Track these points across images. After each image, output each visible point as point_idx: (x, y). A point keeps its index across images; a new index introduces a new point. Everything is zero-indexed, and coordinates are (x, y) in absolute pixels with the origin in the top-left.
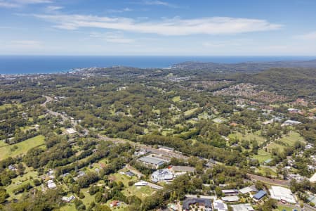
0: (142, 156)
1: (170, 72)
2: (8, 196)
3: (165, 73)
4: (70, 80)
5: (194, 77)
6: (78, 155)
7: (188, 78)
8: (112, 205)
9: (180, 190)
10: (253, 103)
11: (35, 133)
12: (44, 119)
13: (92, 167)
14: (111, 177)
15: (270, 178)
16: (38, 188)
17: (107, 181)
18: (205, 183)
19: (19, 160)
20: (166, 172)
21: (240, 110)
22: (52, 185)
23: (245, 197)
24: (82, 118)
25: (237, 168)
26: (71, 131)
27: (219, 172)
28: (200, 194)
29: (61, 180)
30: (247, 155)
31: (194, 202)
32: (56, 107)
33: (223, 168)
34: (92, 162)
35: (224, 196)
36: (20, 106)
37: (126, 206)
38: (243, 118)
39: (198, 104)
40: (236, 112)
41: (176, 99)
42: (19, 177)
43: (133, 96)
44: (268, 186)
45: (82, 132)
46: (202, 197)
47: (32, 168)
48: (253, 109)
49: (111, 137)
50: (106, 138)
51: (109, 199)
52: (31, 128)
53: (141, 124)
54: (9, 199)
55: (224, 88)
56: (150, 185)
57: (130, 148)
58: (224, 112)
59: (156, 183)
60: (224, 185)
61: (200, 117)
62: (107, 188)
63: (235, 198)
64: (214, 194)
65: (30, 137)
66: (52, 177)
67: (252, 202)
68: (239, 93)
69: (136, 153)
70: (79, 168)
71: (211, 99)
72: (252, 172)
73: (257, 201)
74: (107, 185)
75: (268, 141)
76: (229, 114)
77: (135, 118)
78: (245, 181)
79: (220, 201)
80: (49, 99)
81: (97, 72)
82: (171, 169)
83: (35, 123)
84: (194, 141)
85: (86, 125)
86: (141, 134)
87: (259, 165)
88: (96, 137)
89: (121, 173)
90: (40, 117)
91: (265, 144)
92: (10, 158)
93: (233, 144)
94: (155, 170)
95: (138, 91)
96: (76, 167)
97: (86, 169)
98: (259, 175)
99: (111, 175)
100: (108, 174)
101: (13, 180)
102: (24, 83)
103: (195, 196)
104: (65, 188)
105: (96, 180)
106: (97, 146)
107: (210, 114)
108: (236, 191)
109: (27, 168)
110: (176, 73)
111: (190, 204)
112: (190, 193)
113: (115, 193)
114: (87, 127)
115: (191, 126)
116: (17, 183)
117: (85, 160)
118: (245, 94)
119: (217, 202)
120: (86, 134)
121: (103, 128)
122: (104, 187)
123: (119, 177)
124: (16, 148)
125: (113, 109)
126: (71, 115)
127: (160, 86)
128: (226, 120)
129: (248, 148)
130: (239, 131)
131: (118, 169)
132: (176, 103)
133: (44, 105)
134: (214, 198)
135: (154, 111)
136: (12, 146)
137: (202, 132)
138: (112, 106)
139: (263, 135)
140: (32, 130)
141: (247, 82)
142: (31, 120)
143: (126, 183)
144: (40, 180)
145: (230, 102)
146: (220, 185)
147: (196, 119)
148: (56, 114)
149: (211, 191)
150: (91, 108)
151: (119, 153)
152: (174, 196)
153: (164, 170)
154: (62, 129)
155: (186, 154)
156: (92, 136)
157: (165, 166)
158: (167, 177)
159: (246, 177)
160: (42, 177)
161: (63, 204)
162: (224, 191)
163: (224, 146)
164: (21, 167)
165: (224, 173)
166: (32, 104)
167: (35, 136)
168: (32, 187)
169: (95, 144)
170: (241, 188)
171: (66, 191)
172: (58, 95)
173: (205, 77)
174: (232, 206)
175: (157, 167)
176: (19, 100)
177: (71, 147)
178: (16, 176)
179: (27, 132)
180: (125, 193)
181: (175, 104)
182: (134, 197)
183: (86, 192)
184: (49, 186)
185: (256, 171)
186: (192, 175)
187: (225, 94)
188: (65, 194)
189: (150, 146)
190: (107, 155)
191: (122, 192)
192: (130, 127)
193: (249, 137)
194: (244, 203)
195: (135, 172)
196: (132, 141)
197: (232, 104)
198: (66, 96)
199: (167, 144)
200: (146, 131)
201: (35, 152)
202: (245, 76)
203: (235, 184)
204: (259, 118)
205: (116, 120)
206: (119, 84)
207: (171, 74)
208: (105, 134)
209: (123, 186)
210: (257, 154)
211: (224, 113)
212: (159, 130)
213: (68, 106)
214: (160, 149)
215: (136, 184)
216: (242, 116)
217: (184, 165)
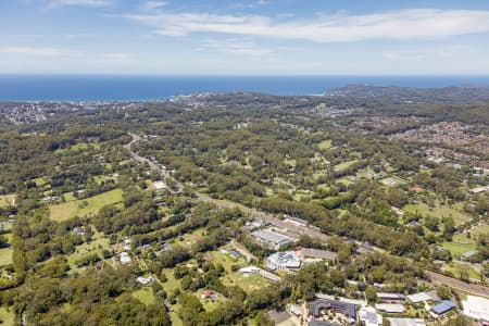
0: (256, 229)
1: (320, 101)
2: (68, 269)
3: (312, 103)
4: (169, 112)
5: (361, 110)
6: (164, 220)
7: (349, 111)
8: (203, 296)
9: (308, 286)
10: (457, 156)
11: (112, 185)
12: (126, 166)
13: (182, 240)
14: (208, 256)
15: (468, 282)
16: (107, 261)
17: (201, 261)
18: (350, 278)
19: (88, 221)
20: (291, 257)
21: (432, 166)
22: (125, 259)
23: (416, 308)
24: (177, 168)
25: (410, 261)
26: (160, 185)
27: (375, 263)
28: (340, 295)
29: (139, 253)
30: (432, 241)
31: (329, 305)
32: (145, 150)
33: (384, 258)
34: (183, 232)
35: (380, 302)
36: (97, 147)
37: (223, 299)
38: (437, 180)
39: (360, 154)
40: (423, 169)
41: (325, 145)
42: (85, 245)
43: (257, 137)
44: (460, 295)
45: (173, 188)
46: (342, 299)
47: (102, 234)
48: (457, 166)
49: (215, 197)
50: (207, 199)
51: (200, 287)
52: (108, 178)
53: (265, 181)
54: (70, 273)
55: (409, 128)
56: (263, 272)
57: (240, 216)
58: (403, 168)
59: (272, 271)
60: (382, 285)
61: (359, 175)
62: (200, 271)
63: (399, 308)
64: (362, 297)
65: (106, 191)
66: (127, 248)
67: (426, 318)
68: (436, 139)
69: (248, 223)
70: (164, 239)
71: (382, 146)
72: (436, 270)
73: (436, 316)
74: (200, 267)
75: (475, 221)
76: (410, 173)
77: (255, 171)
78: (420, 283)
79: (371, 309)
80: (136, 138)
81: (208, 100)
82: (299, 253)
83: (114, 171)
84: (343, 212)
85: (181, 178)
86: (261, 195)
87: (451, 259)
88: (193, 196)
89: (223, 251)
90: (121, 163)
91: (468, 225)
92: (77, 218)
93: (410, 221)
94: (273, 252)
95: (265, 131)
96: (160, 238)
97: (173, 242)
98: (448, 275)
99: (208, 253)
100: (203, 251)
101: (77, 247)
102: (106, 114)
103: (332, 298)
104: (143, 265)
105: (187, 258)
106: (192, 210)
107: (377, 171)
108: (402, 296)
109: (96, 233)
110: (330, 102)
111: (321, 309)
112: (324, 292)
113: (210, 279)
114: (183, 181)
115: (343, 189)
116: (82, 251)
117: (173, 229)
118: (447, 141)
119: (365, 309)
120: (180, 190)
121: (205, 183)
122: (196, 270)
123: (220, 256)
124: (86, 204)
125: (224, 156)
126: (162, 163)
127: (301, 124)
128: (404, 183)
129: (435, 229)
130: (425, 202)
131: (219, 245)
132: (324, 150)
133: (128, 147)
134: (363, 303)
135: (286, 162)
136: (81, 202)
137: (359, 199)
138: (224, 151)
139: (467, 211)
140: (108, 181)
141: (454, 119)
142: (109, 166)
143: (228, 267)
144: (110, 250)
145: (417, 152)
146: (375, 284)
147: (353, 178)
148: (143, 160)
149: (359, 293)
150: (193, 153)
151: (223, 222)
152: (298, 293)
153: (288, 253)
154: (148, 181)
155: (326, 231)
156: (187, 195)
157: (290, 247)
158: (290, 263)
159: (422, 277)
160: (115, 247)
161: (138, 286)
162: (379, 295)
163: (393, 223)
164: (89, 231)
165: (384, 266)
166: (112, 145)
167: (111, 189)
168: (99, 260)
169: (190, 206)
170: (411, 292)
171: (143, 269)
172: (148, 133)
173: (378, 111)
174: (390, 319)
175: (277, 248)
176: (97, 139)
177: (156, 208)
178: (81, 243)
179: (103, 183)
180: (224, 281)
181: (322, 152)
182: (236, 288)
183: (169, 273)
184: (122, 260)
185: (443, 269)
186: (331, 264)
187: (409, 140)
188: (141, 274)
189: (271, 215)
190: (206, 223)
191: (221, 278)
192: (246, 184)
193: (441, 212)
194: (412, 317)
195: (243, 251)
196: (245, 205)
197: (419, 156)
198: (159, 134)
199: (298, 213)
200: (269, 191)
201: (109, 212)
202: (450, 109)
203: (399, 285)
204: (465, 182)
205: (227, 172)
206: (239, 119)
207: (323, 105)
208: (208, 192)
209: (223, 270)
210: (450, 240)
211: (402, 169)
212: (290, 191)
213: (160, 149)
214: (286, 221)
215: (242, 270)
216: (434, 176)
217: (320, 248)
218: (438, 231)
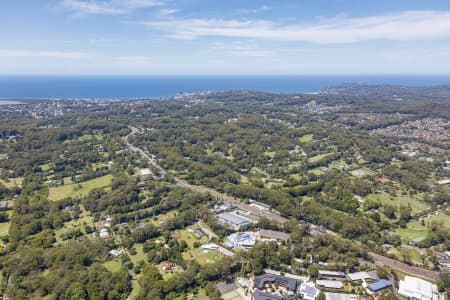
0: (222, 211)
1: (312, 98)
2: (55, 241)
3: (304, 100)
4: (170, 108)
5: (348, 106)
6: (144, 201)
7: (338, 108)
8: (164, 268)
9: (255, 262)
10: (432, 150)
11: (105, 171)
12: (120, 155)
13: (156, 219)
14: (175, 234)
15: (410, 264)
16: (89, 236)
17: (168, 238)
18: (298, 257)
19: (79, 201)
20: (248, 236)
21: (404, 159)
22: (104, 234)
23: (354, 285)
24: (164, 156)
25: (359, 243)
26: (145, 172)
27: (323, 244)
28: (286, 271)
29: (116, 230)
30: (386, 227)
31: (273, 279)
32: (139, 141)
33: (332, 240)
34: (158, 213)
35: (321, 279)
36: (100, 138)
37: (181, 271)
38: (405, 173)
39: (335, 147)
40: (395, 162)
41: (307, 139)
42: (72, 222)
43: (243, 131)
44: (398, 274)
45: (157, 175)
46: (287, 275)
47: (89, 212)
48: (430, 160)
49: (192, 183)
50: (184, 184)
51: (163, 260)
52: (103, 165)
53: (243, 170)
54: (55, 244)
55: (391, 124)
56: (221, 249)
57: (210, 200)
58: (375, 161)
59: (229, 249)
60: (326, 264)
61: (331, 166)
62: (166, 246)
63: (338, 284)
64: (306, 274)
65: (99, 176)
66: (107, 225)
67: (361, 294)
68: (416, 134)
69: (216, 207)
70: (140, 218)
71: (358, 140)
72: (382, 253)
73: (370, 292)
74: (167, 243)
75: (434, 210)
76: (381, 165)
77: (235, 161)
78: (362, 263)
79: (311, 284)
80: (135, 130)
81: (209, 98)
82: (257, 233)
83: (110, 159)
84: (306, 199)
85: (166, 166)
86: (236, 183)
87: (400, 243)
88: (173, 182)
89: (190, 230)
90: (117, 153)
91: (425, 214)
92: (70, 198)
93: (369, 209)
94: (233, 232)
95: (253, 126)
96: (136, 217)
97: (148, 221)
98: (392, 257)
99: (176, 231)
100: (172, 230)
101: (66, 224)
102: (114, 110)
103: (278, 273)
104: (118, 240)
105: (157, 235)
106: (170, 193)
107: (349, 163)
108: (343, 274)
109: (84, 211)
110: (320, 100)
111: (266, 282)
112: (272, 268)
113: (172, 253)
114: (167, 169)
115: (313, 178)
116: (69, 226)
117: (150, 210)
118: (426, 136)
119: (306, 283)
120: (163, 177)
121: (186, 171)
122: (162, 245)
123: (186, 235)
124: (81, 187)
125: (211, 148)
126: (153, 153)
127: (288, 119)
128: (372, 173)
129: (392, 216)
130: (388, 192)
131: (186, 225)
132: (304, 143)
133: (125, 138)
134: (305, 279)
135: (266, 154)
136: (76, 185)
137: (325, 188)
138: (211, 144)
139: (427, 201)
140: (103, 168)
141: (437, 116)
142: (106, 155)
143: (190, 244)
144: (92, 226)
145: (393, 145)
146: (320, 263)
147: (325, 169)
148: (136, 149)
149: (303, 269)
150: (183, 144)
151: (194, 204)
152: (247, 267)
153: (247, 233)
154: (137, 168)
155: (286, 215)
156: (167, 181)
157: (250, 228)
158: (246, 242)
159: (366, 258)
160: (97, 224)
161: (110, 258)
162: (321, 272)
163: (353, 210)
164: (78, 209)
165: (331, 246)
166: (112, 136)
167: (104, 174)
168: (81, 234)
169: (168, 190)
170: (352, 271)
171: (117, 243)
172: (145, 126)
173: (365, 107)
174: (327, 294)
175: (237, 229)
176: (102, 131)
177: (139, 191)
178: (70, 220)
179: (98, 170)
180: (185, 256)
181: (302, 145)
182: (193, 262)
183: (139, 248)
184: (101, 235)
185: (389, 252)
186: (284, 244)
187: (390, 134)
188: (115, 247)
189: (239, 200)
190: (179, 205)
191: (183, 253)
192: (223, 172)
193: (401, 201)
194: (348, 293)
195: (207, 231)
196: (218, 190)
197: (394, 150)
198: (155, 127)
199: (264, 200)
200: (244, 179)
201: (98, 194)
203: (341, 264)
204: (433, 174)
205: (209, 162)
206: (230, 115)
207: (313, 102)
208: (186, 179)
209: (186, 246)
210: (404, 227)
211: (373, 162)
212: (264, 180)
213: (154, 140)
214: (252, 205)
215: (203, 246)
216: (404, 168)
217: (277, 230)
218: (395, 218)
